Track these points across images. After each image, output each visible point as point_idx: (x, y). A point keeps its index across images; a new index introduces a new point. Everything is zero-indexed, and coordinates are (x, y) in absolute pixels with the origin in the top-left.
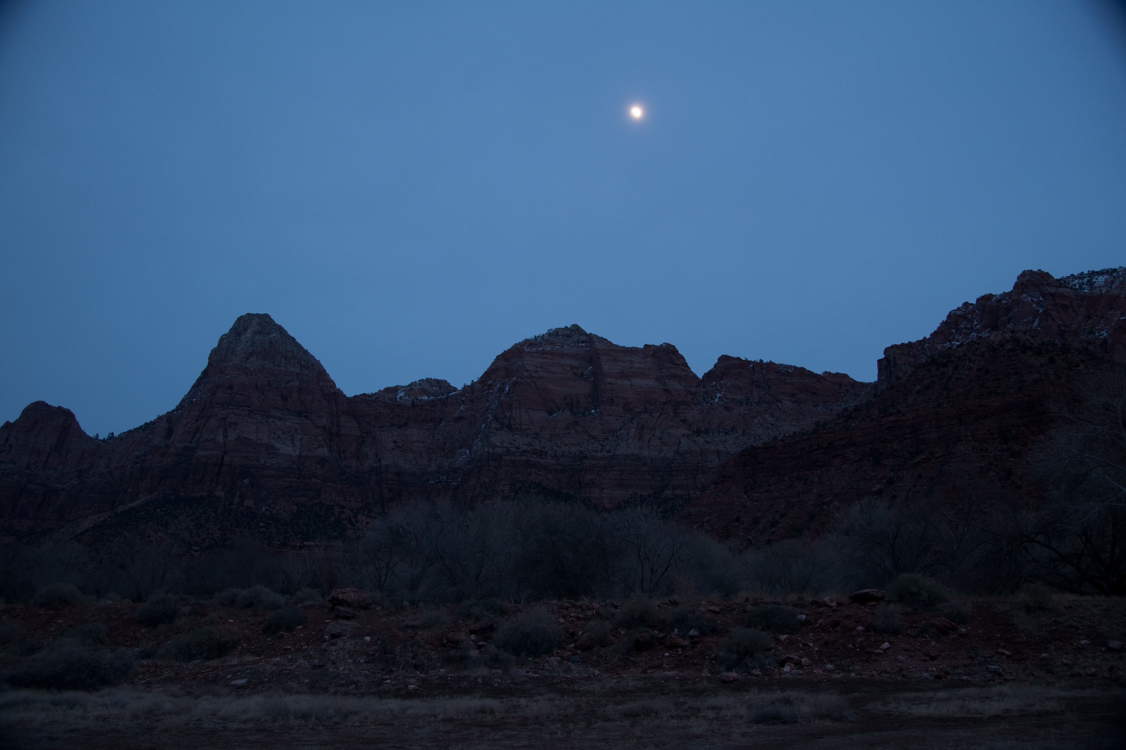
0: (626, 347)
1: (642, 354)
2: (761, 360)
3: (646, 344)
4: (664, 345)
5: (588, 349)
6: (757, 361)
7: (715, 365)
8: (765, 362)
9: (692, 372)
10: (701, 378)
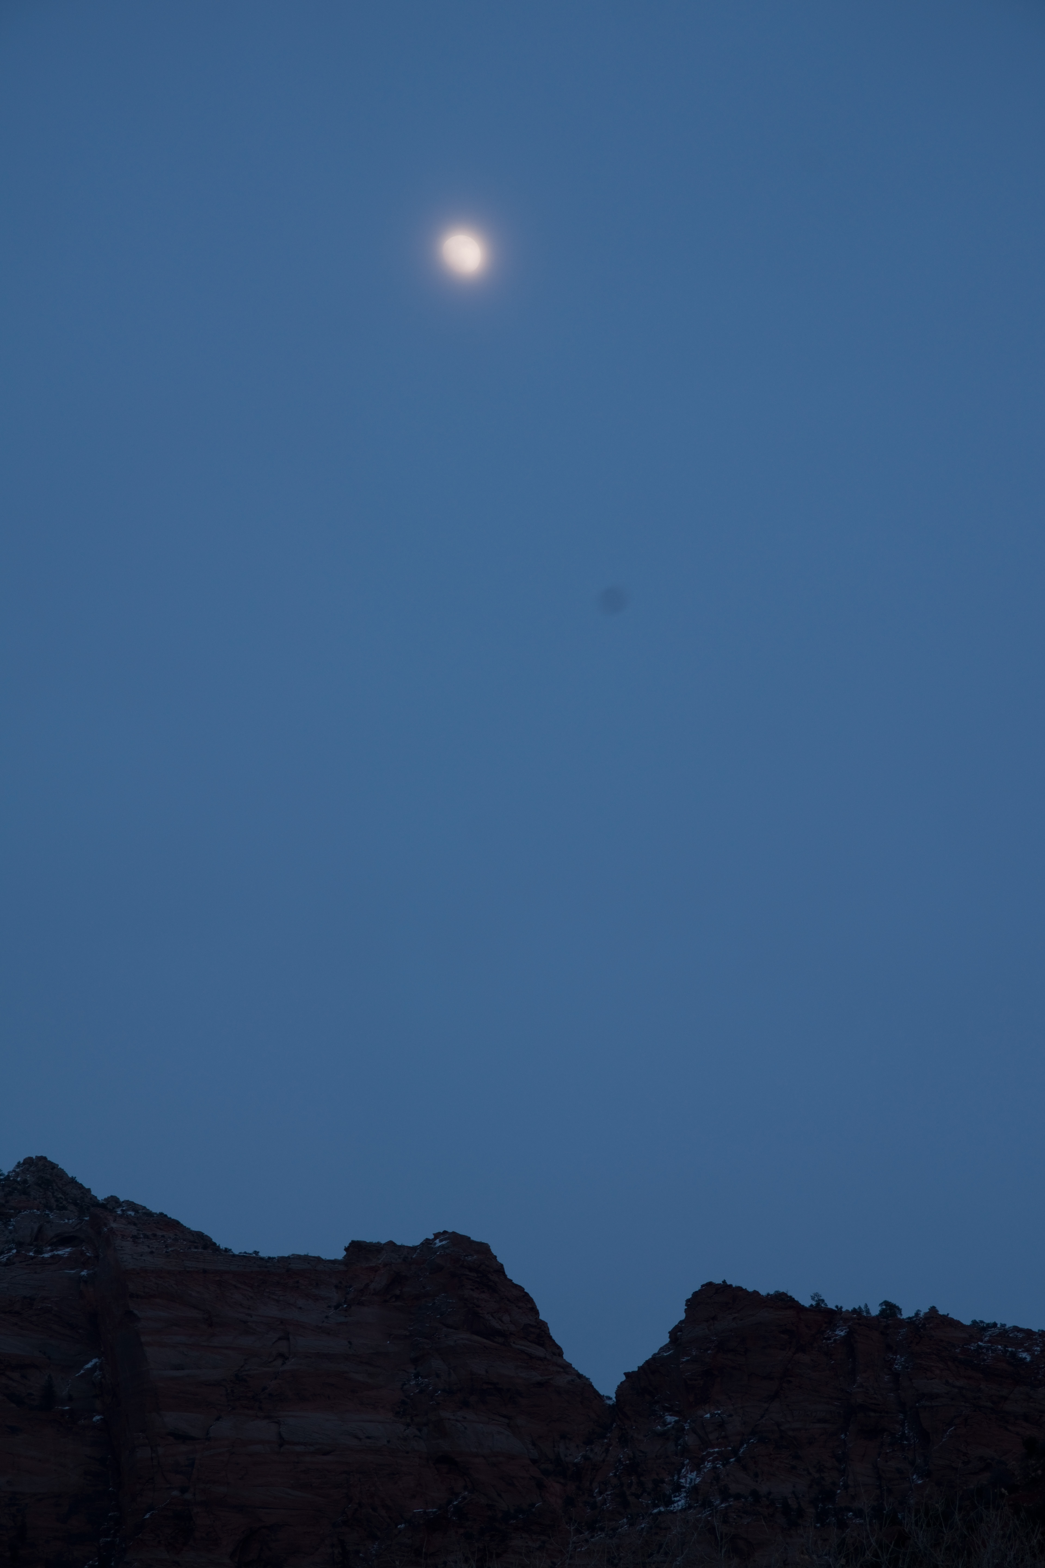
0: (262, 1259)
1: (336, 1287)
2: (886, 1303)
3: (356, 1239)
4: (438, 1243)
5: (84, 1273)
6: (868, 1312)
7: (675, 1334)
8: (907, 1313)
9: (567, 1368)
10: (613, 1396)
